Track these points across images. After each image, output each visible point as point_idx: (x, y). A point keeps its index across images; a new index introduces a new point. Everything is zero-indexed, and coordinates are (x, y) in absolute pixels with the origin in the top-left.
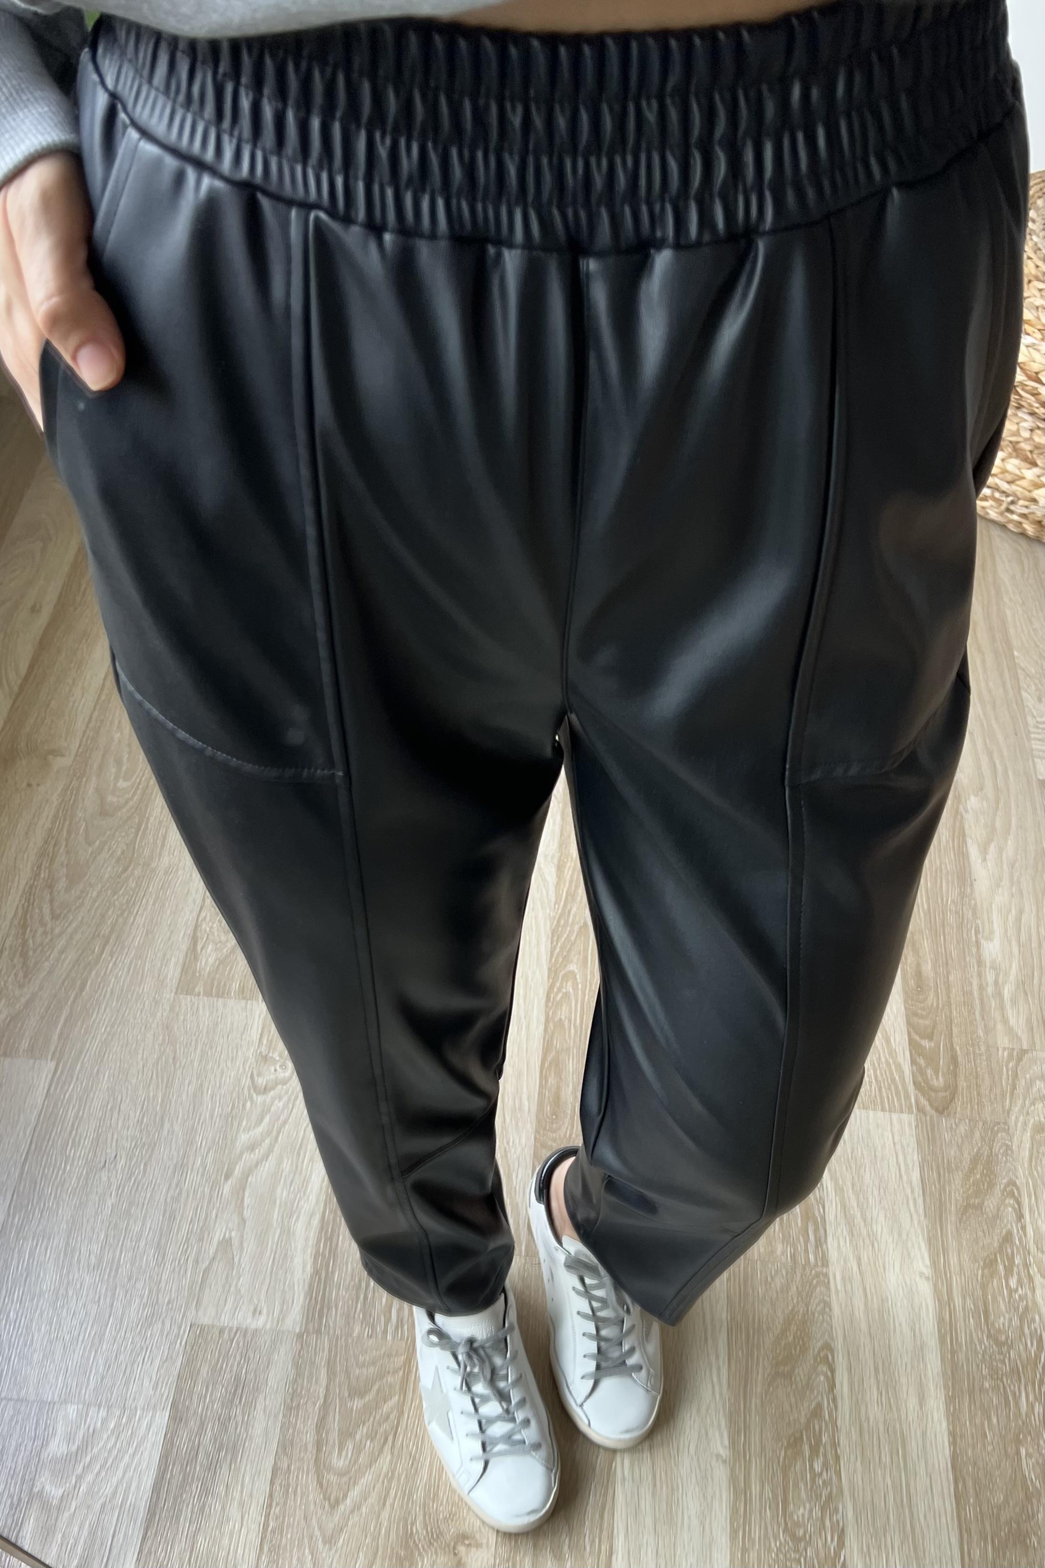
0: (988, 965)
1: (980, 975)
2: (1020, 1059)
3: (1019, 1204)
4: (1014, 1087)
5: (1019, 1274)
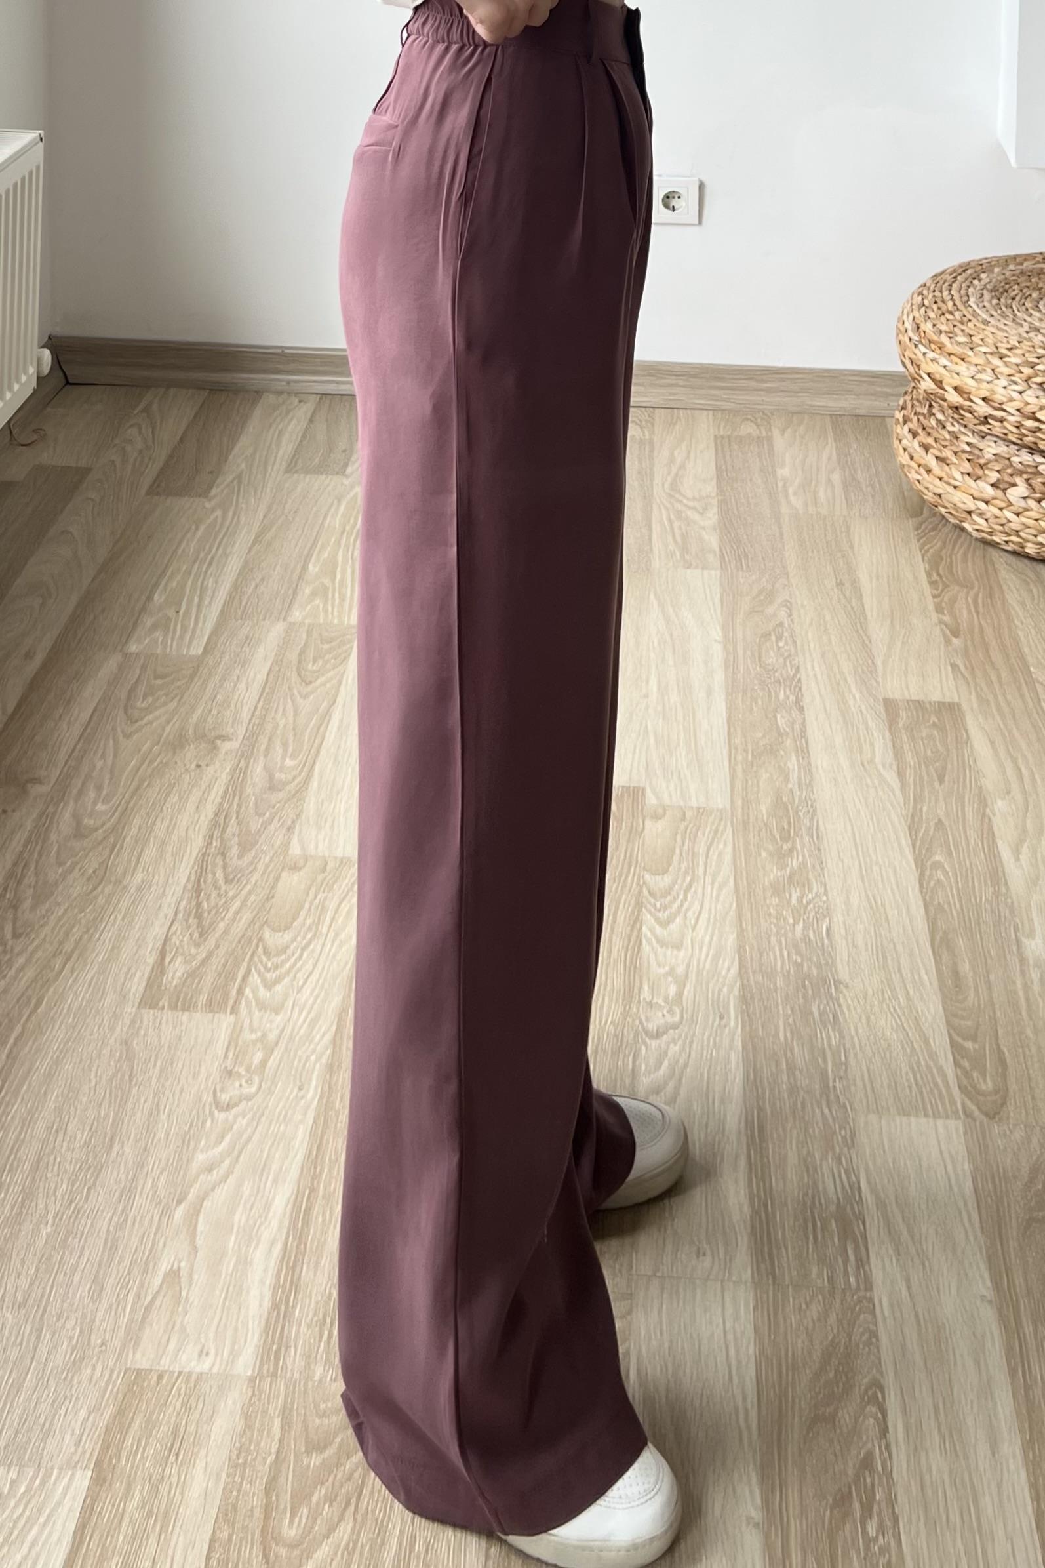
0: (1032, 962)
1: (1023, 973)
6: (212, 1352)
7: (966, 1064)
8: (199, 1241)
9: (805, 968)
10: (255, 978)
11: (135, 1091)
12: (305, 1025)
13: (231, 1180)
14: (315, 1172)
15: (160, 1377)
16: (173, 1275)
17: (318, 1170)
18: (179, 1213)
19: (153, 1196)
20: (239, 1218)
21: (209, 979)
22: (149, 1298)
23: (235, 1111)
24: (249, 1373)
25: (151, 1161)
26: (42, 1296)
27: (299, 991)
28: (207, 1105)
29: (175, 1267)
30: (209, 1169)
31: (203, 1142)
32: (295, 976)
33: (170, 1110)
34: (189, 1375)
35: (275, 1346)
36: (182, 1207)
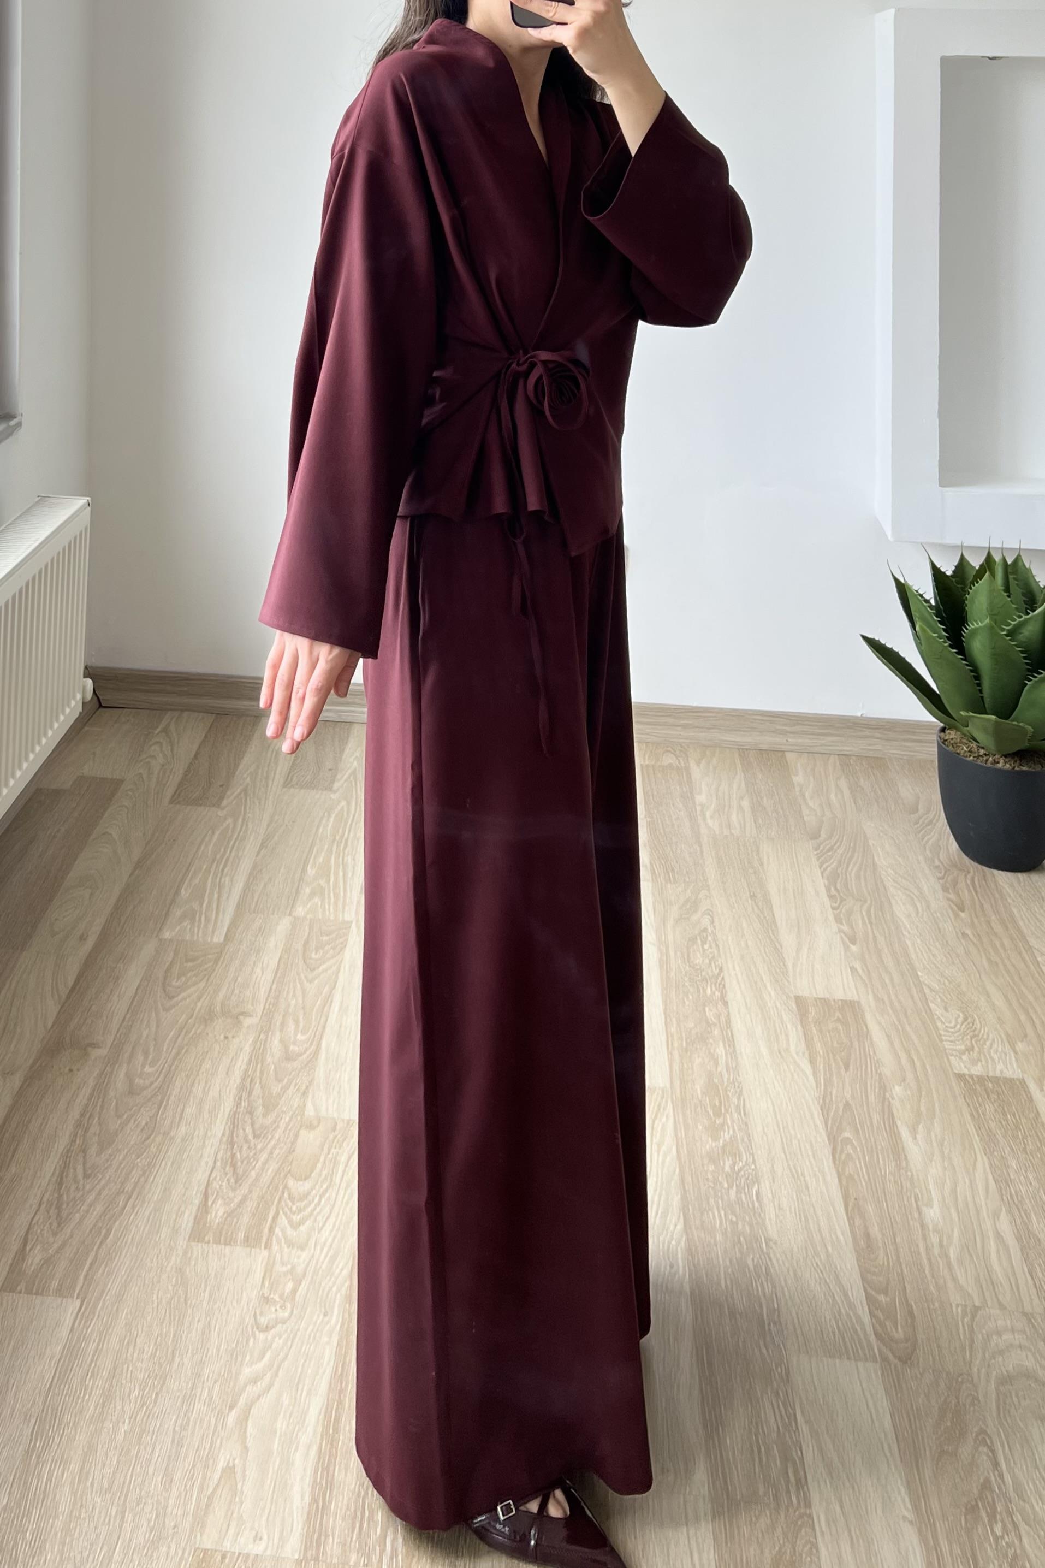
6: (265, 1537)
8: (249, 1442)
10: (283, 1219)
12: (327, 1261)
13: (273, 1391)
14: (341, 1387)
15: (224, 1557)
16: (229, 1470)
17: (343, 1385)
18: (232, 1417)
19: (209, 1405)
20: (281, 1425)
21: (245, 1219)
22: (211, 1490)
23: (273, 1331)
24: (296, 1557)
25: (206, 1372)
26: (124, 1483)
27: (319, 1232)
28: (249, 1326)
29: (231, 1464)
30: (254, 1381)
31: (248, 1358)
32: (315, 1220)
33: (220, 1329)
34: (247, 1556)
35: (316, 1535)
36: (234, 1411)
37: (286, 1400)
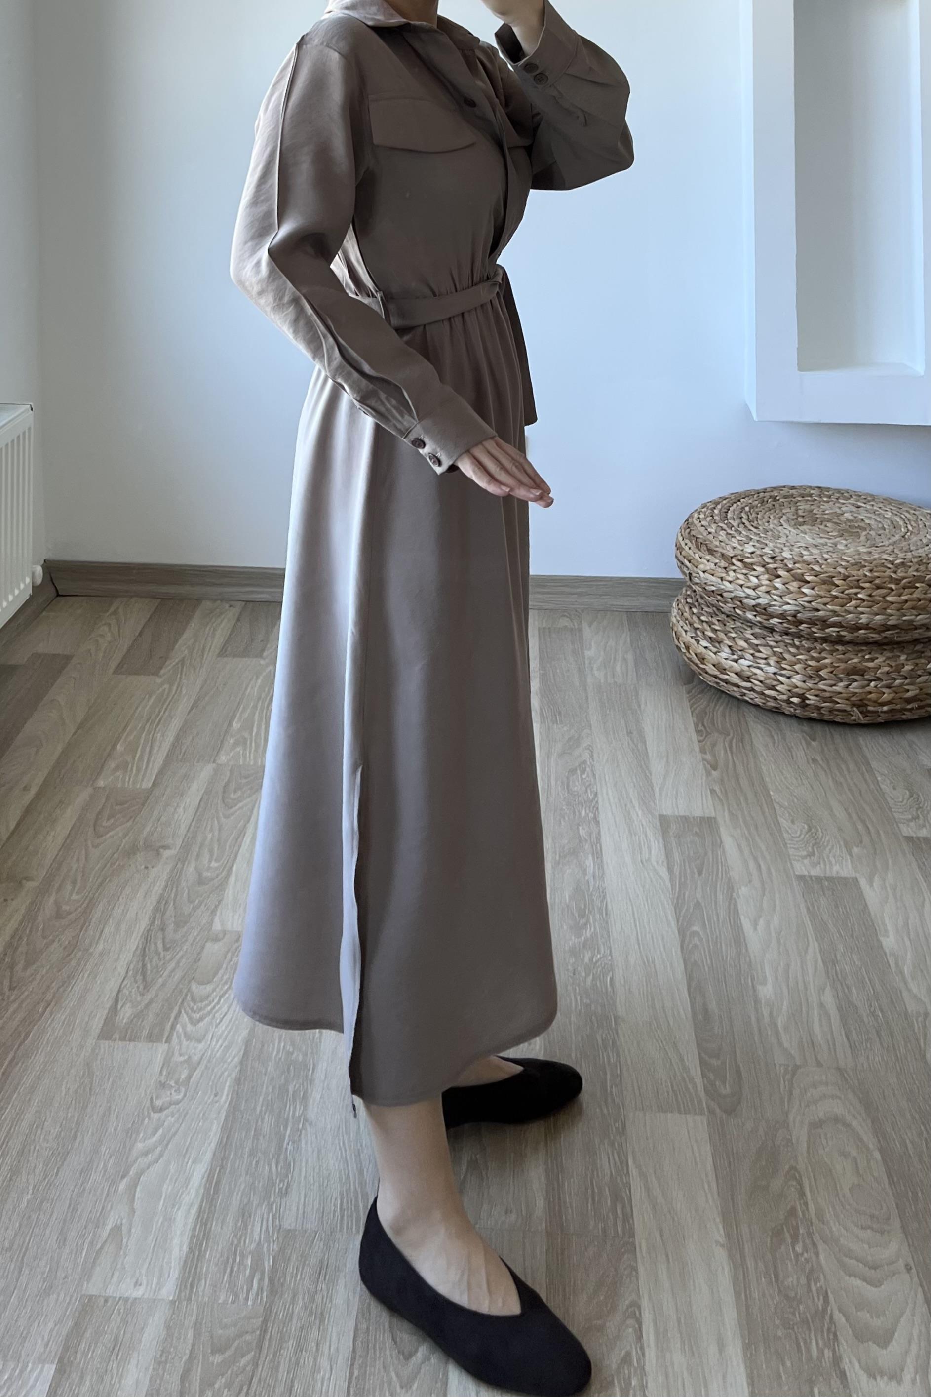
0: (763, 1002)
1: (757, 1010)
2: (794, 1074)
3: (801, 1184)
4: (791, 1094)
5: (803, 1242)
6: (145, 1282)
7: (712, 1076)
8: (137, 1204)
9: (593, 1008)
10: (184, 1018)
11: (92, 1099)
12: (221, 1050)
13: (162, 1161)
14: (225, 1154)
15: (106, 1301)
16: (117, 1229)
17: (227, 1153)
18: (122, 1186)
19: (104, 1174)
20: (167, 1188)
21: (150, 1018)
22: (99, 1246)
23: (165, 1112)
24: (171, 1298)
25: (103, 1148)
26: (23, 1243)
27: (216, 1026)
28: (146, 1109)
29: (119, 1223)
30: (146, 1153)
31: (141, 1135)
32: (214, 1016)
33: (118, 1112)
34: (126, 1300)
35: (190, 1280)
36: (125, 1180)
37: (172, 1168)
